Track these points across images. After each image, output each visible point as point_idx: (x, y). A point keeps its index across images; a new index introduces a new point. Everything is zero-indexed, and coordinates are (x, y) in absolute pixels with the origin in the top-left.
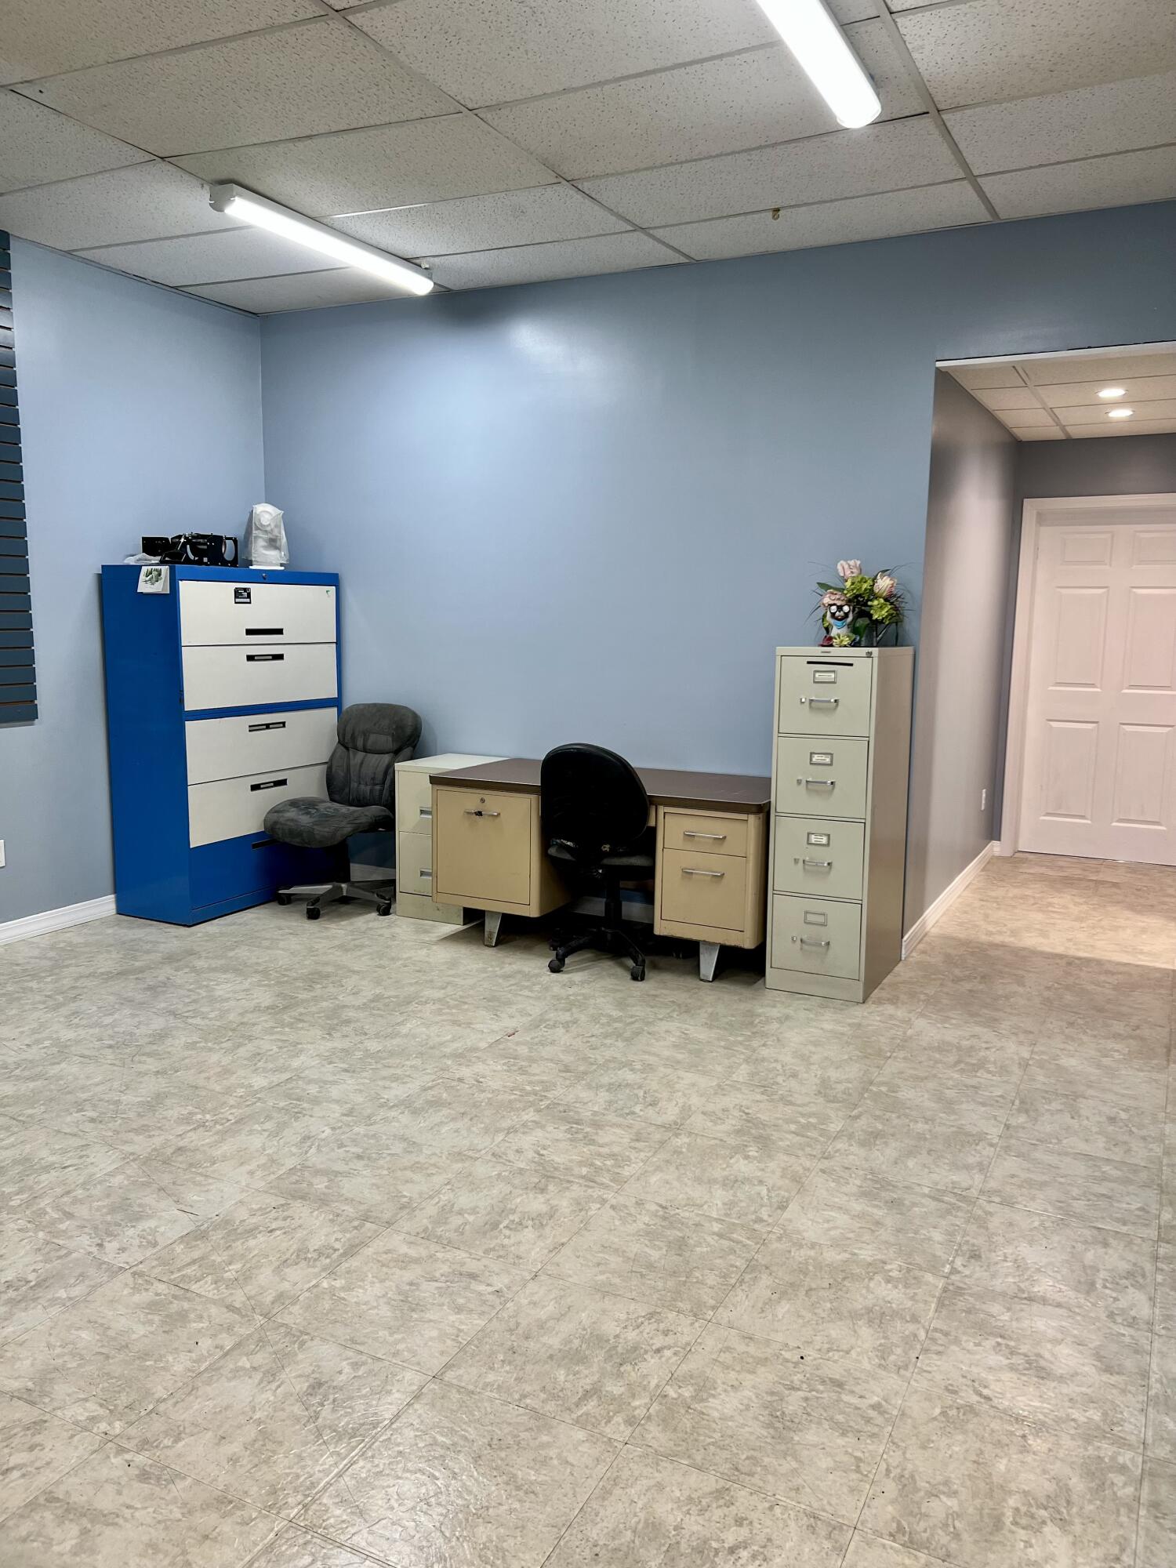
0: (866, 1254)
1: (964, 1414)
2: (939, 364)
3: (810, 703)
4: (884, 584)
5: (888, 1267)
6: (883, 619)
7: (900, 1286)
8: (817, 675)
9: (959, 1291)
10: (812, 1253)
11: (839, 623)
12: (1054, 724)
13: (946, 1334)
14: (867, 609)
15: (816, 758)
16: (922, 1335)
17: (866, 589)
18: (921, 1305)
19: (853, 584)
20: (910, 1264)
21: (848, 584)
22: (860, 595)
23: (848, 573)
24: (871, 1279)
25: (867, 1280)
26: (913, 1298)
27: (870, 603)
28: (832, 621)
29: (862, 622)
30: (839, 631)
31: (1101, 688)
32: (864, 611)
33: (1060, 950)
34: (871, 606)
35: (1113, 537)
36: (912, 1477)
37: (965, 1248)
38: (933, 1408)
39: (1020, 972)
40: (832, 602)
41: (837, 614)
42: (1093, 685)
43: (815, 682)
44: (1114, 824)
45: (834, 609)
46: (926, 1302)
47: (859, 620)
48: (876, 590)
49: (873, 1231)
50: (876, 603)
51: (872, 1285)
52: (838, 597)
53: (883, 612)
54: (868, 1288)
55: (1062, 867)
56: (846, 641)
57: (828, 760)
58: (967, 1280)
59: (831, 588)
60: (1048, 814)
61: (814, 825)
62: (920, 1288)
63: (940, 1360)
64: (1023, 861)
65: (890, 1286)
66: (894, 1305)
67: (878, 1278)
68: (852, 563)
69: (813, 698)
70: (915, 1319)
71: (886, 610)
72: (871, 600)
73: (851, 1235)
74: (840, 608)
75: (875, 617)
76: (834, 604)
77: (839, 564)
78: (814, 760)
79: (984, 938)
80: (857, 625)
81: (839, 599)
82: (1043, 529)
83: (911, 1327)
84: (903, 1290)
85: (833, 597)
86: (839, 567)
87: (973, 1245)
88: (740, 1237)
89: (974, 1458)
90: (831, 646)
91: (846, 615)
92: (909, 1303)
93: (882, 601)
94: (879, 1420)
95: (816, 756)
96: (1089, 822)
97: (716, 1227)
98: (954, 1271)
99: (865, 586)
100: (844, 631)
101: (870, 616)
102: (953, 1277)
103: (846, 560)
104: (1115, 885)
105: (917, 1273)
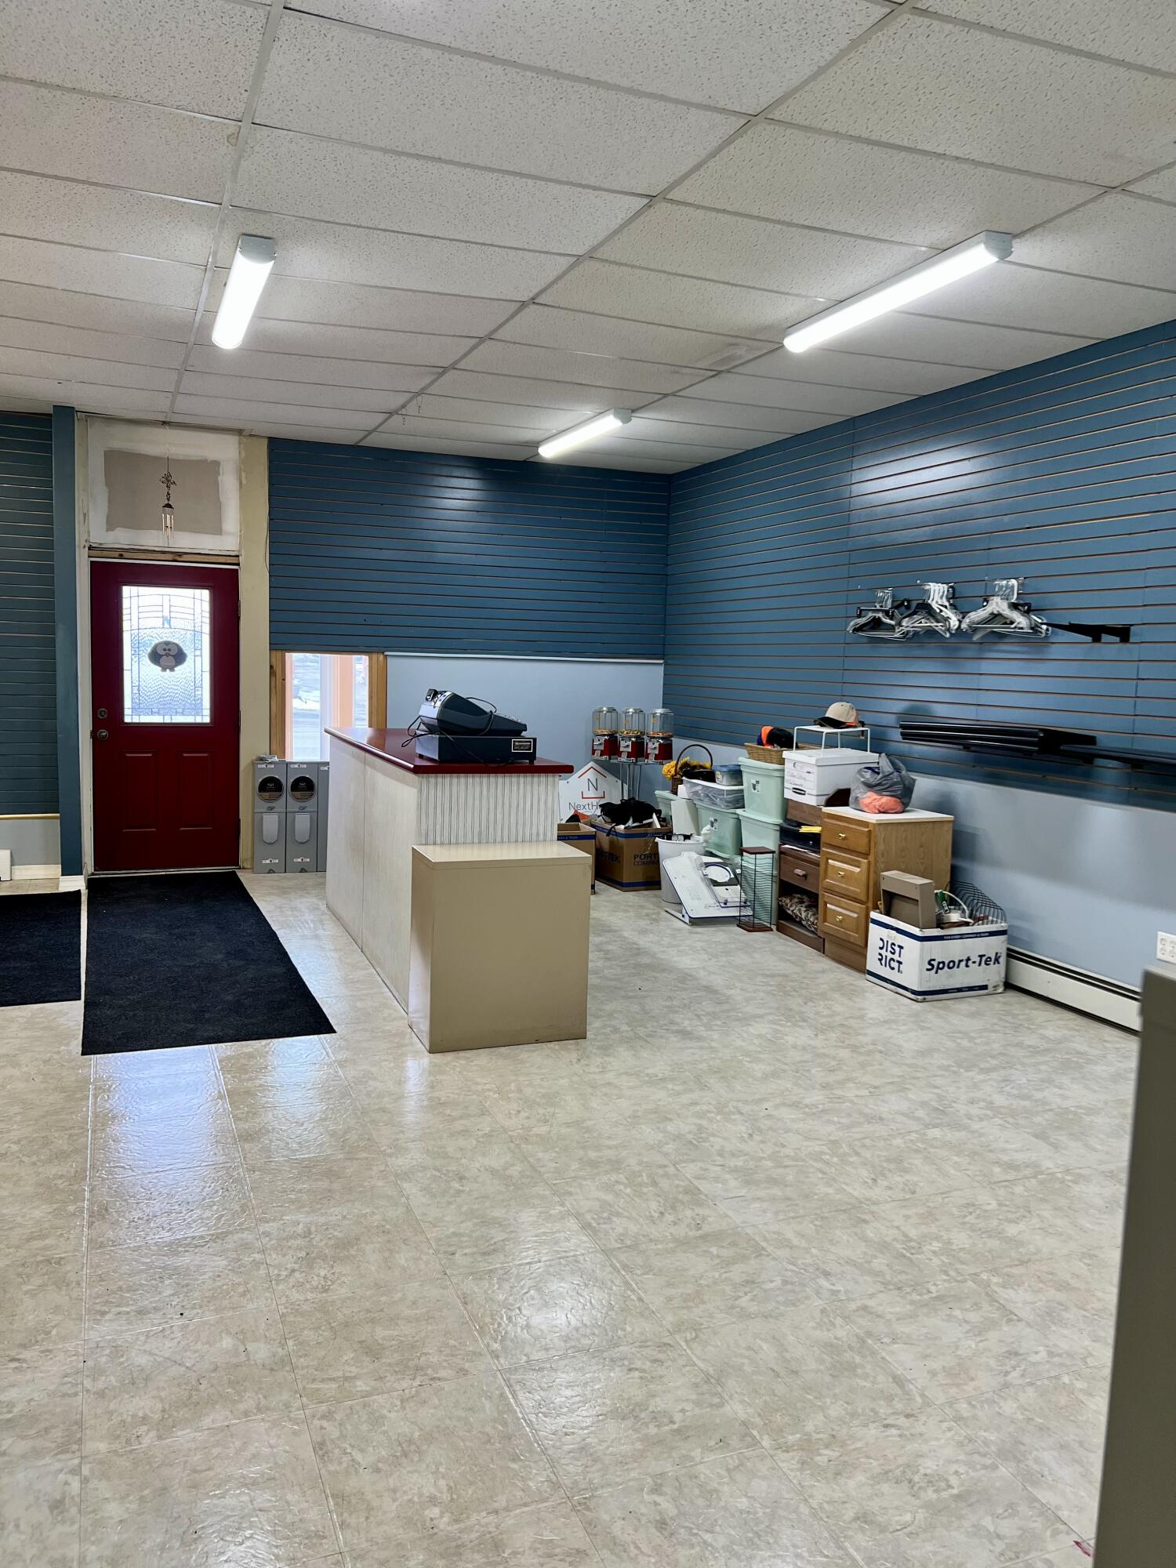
0: (184, 1436)
1: (31, 1341)
5: (153, 1434)
7: (129, 1419)
9: (63, 1449)
10: (242, 1407)
13: (64, 1395)
16: (88, 1383)
18: (99, 1411)
20: (131, 1451)
24: (164, 1411)
25: (167, 1407)
26: (111, 1413)
36: (60, 1289)
37: (74, 1510)
38: (58, 1333)
46: (96, 1416)
49: (195, 1471)
51: (159, 1406)
54: (161, 1400)
58: (58, 1466)
62: (108, 1429)
63: (64, 1370)
65: (141, 1414)
66: (127, 1396)
67: (157, 1416)
70: (101, 1394)
73: (215, 1451)
83: (101, 1384)
84: (125, 1416)
87: (64, 1522)
88: (327, 1387)
89: (17, 1318)
92: (112, 1406)
94: (98, 1307)
97: (361, 1385)
98: (75, 1471)
102: (76, 1461)
105: (116, 1446)
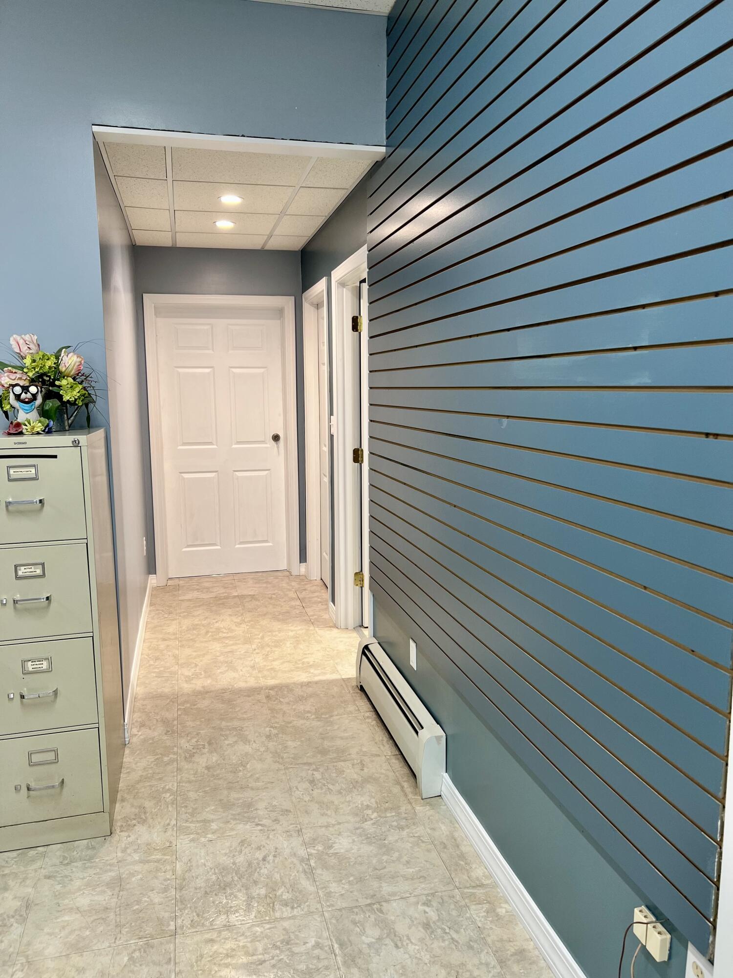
2: (95, 128)
3: (7, 506)
4: (70, 362)
6: (76, 400)
8: (12, 471)
11: (26, 406)
12: (186, 476)
14: (55, 389)
15: (22, 571)
17: (50, 368)
19: (34, 361)
21: (28, 361)
22: (45, 374)
23: (24, 349)
27: (57, 383)
28: (16, 404)
29: (51, 404)
30: (27, 416)
31: (217, 446)
32: (51, 391)
33: (252, 683)
34: (59, 387)
35: (212, 328)
39: (236, 723)
40: (14, 383)
41: (23, 396)
42: (211, 443)
43: (10, 480)
44: (237, 546)
45: (18, 390)
47: (47, 402)
48: (62, 368)
50: (64, 382)
52: (18, 376)
53: (75, 393)
55: (208, 588)
56: (39, 427)
57: (39, 571)
59: (7, 366)
60: (188, 546)
61: (28, 651)
64: (177, 588)
68: (27, 337)
69: (10, 500)
71: (77, 390)
72: (58, 380)
74: (25, 389)
75: (66, 398)
76: (17, 385)
77: (12, 339)
78: (20, 573)
79: (187, 687)
80: (47, 408)
81: (20, 379)
82: (158, 319)
85: (13, 376)
86: (12, 342)
90: (21, 433)
91: (34, 397)
93: (70, 380)
95: (23, 568)
96: (219, 547)
99: (49, 363)
100: (34, 415)
101: (60, 397)
103: (20, 335)
104: (253, 597)
